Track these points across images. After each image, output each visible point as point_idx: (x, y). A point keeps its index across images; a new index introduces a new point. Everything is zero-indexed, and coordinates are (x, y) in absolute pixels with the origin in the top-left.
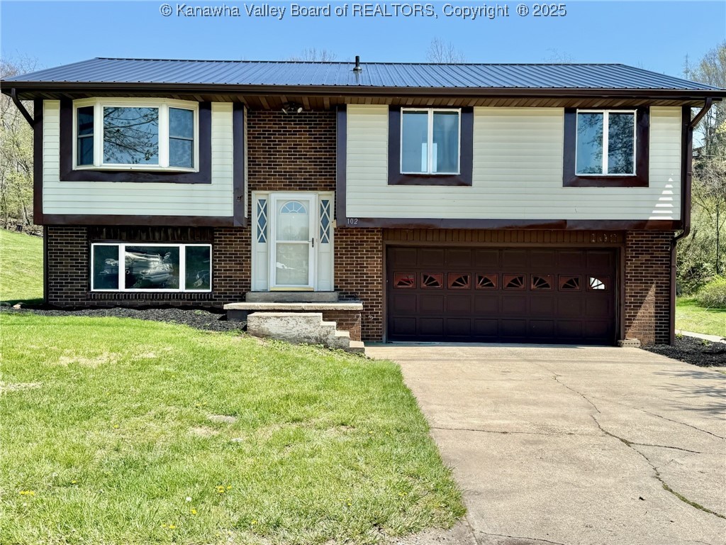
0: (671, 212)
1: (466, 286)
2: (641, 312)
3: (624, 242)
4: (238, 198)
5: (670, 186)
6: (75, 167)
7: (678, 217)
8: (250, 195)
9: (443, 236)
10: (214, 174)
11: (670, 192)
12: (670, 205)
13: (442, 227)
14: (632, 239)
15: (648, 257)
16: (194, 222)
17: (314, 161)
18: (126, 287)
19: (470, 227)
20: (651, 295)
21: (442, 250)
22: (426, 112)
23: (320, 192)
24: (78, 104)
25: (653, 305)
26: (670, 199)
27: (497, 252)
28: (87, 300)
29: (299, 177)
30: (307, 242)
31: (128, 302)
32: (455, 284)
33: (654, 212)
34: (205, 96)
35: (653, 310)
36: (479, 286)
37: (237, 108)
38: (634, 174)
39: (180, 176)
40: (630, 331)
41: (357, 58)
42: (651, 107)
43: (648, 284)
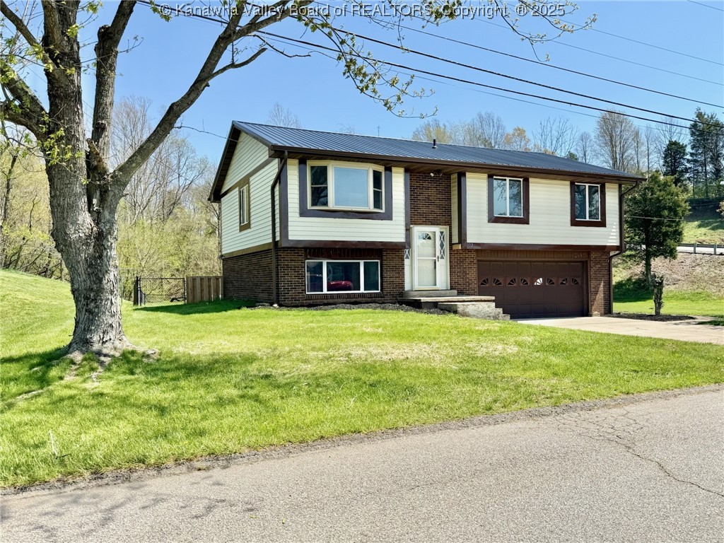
0: (614, 241)
1: (515, 285)
2: (598, 297)
3: (589, 257)
4: (408, 230)
6: (309, 206)
7: (618, 244)
9: (506, 254)
10: (394, 214)
12: (614, 238)
13: (516, 249)
14: (593, 255)
15: (600, 266)
16: (382, 245)
17: (439, 206)
18: (328, 290)
19: (530, 249)
20: (601, 288)
21: (502, 263)
22: (505, 180)
23: (441, 226)
24: (310, 163)
25: (602, 293)
28: (306, 300)
29: (431, 217)
30: (434, 258)
31: (325, 301)
32: (510, 284)
33: (609, 241)
34: (389, 164)
35: (602, 296)
36: (521, 285)
37: (406, 171)
38: (600, 220)
39: (374, 215)
40: (593, 308)
41: (434, 141)
42: (606, 184)
43: (600, 281)
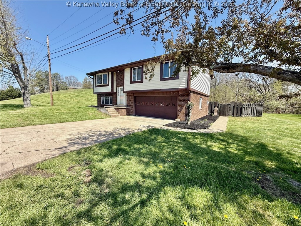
0: (185, 85)
2: (181, 112)
3: (178, 94)
5: (185, 78)
7: (187, 87)
8: (116, 91)
10: (109, 85)
11: (185, 80)
12: (185, 84)
14: (180, 93)
15: (184, 98)
18: (105, 104)
21: (144, 97)
22: (136, 68)
25: (185, 111)
26: (185, 82)
27: (154, 97)
29: (122, 84)
30: (123, 96)
33: (182, 82)
35: (184, 112)
